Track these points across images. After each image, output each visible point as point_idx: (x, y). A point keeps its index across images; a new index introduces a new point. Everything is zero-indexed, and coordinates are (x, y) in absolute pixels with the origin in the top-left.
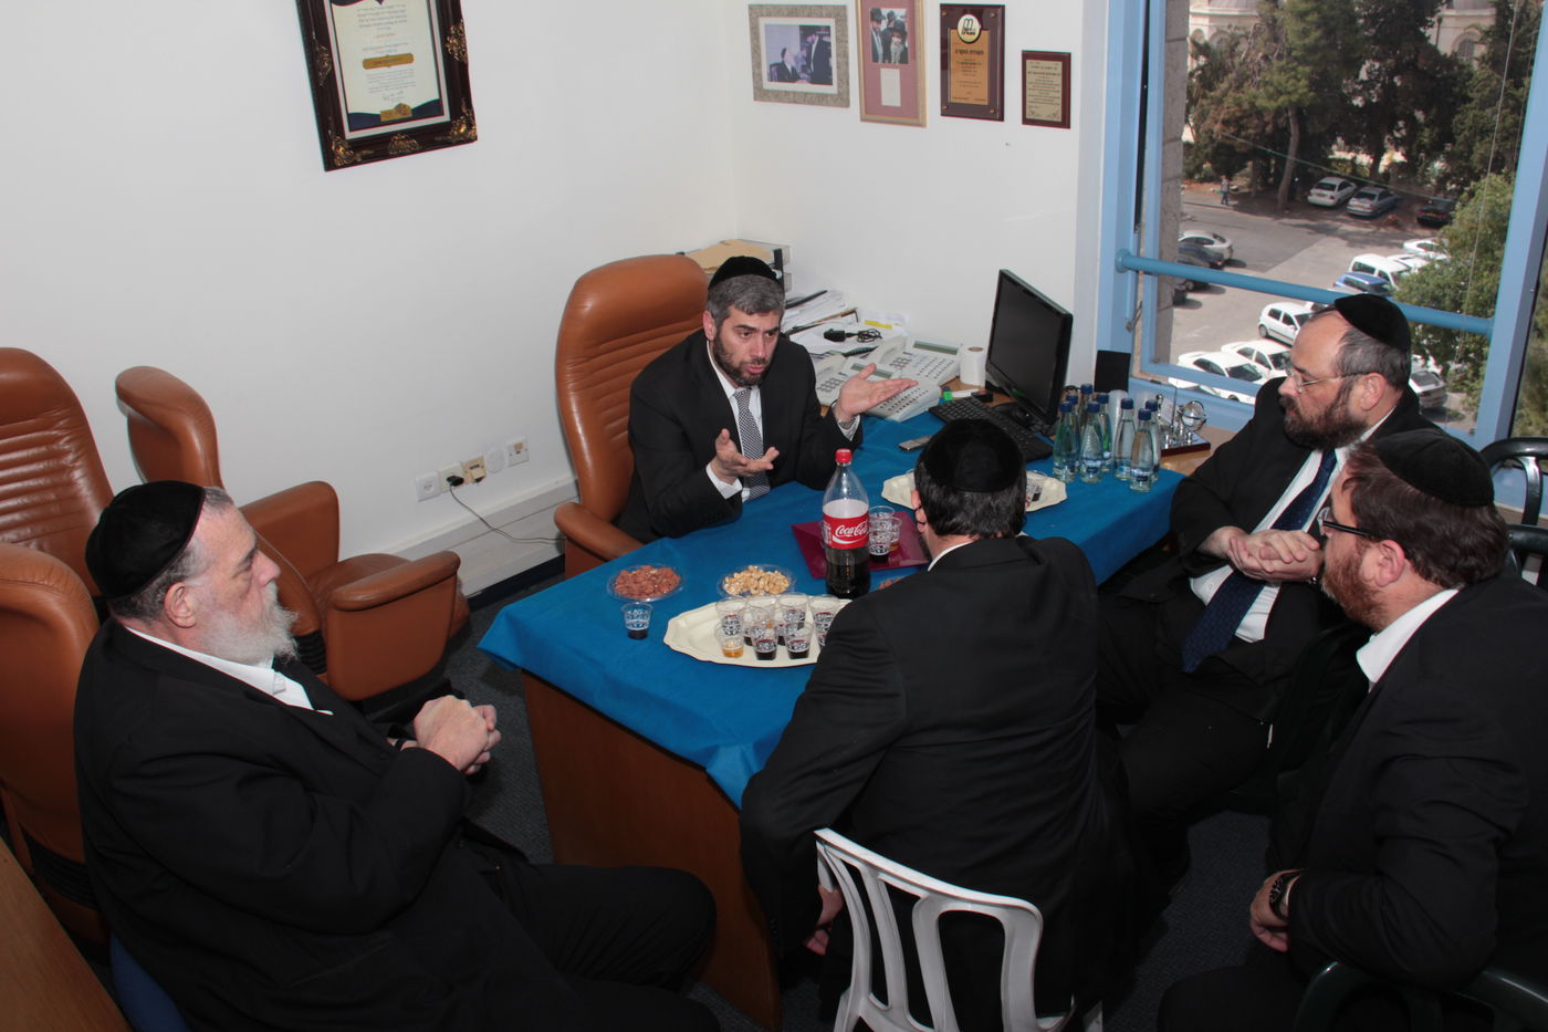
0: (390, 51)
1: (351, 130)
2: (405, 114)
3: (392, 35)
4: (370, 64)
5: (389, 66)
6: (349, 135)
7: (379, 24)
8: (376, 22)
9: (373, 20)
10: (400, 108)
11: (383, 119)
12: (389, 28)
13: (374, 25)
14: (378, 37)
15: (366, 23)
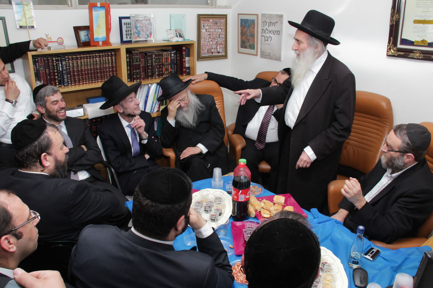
0: (426, 18)
1: (400, 45)
2: (425, 44)
3: (429, 12)
4: (416, 22)
5: (424, 24)
6: (399, 46)
7: (425, 7)
8: (424, 6)
9: (423, 5)
10: (423, 41)
11: (415, 44)
12: (428, 9)
13: (422, 7)
14: (422, 12)
15: (419, 6)
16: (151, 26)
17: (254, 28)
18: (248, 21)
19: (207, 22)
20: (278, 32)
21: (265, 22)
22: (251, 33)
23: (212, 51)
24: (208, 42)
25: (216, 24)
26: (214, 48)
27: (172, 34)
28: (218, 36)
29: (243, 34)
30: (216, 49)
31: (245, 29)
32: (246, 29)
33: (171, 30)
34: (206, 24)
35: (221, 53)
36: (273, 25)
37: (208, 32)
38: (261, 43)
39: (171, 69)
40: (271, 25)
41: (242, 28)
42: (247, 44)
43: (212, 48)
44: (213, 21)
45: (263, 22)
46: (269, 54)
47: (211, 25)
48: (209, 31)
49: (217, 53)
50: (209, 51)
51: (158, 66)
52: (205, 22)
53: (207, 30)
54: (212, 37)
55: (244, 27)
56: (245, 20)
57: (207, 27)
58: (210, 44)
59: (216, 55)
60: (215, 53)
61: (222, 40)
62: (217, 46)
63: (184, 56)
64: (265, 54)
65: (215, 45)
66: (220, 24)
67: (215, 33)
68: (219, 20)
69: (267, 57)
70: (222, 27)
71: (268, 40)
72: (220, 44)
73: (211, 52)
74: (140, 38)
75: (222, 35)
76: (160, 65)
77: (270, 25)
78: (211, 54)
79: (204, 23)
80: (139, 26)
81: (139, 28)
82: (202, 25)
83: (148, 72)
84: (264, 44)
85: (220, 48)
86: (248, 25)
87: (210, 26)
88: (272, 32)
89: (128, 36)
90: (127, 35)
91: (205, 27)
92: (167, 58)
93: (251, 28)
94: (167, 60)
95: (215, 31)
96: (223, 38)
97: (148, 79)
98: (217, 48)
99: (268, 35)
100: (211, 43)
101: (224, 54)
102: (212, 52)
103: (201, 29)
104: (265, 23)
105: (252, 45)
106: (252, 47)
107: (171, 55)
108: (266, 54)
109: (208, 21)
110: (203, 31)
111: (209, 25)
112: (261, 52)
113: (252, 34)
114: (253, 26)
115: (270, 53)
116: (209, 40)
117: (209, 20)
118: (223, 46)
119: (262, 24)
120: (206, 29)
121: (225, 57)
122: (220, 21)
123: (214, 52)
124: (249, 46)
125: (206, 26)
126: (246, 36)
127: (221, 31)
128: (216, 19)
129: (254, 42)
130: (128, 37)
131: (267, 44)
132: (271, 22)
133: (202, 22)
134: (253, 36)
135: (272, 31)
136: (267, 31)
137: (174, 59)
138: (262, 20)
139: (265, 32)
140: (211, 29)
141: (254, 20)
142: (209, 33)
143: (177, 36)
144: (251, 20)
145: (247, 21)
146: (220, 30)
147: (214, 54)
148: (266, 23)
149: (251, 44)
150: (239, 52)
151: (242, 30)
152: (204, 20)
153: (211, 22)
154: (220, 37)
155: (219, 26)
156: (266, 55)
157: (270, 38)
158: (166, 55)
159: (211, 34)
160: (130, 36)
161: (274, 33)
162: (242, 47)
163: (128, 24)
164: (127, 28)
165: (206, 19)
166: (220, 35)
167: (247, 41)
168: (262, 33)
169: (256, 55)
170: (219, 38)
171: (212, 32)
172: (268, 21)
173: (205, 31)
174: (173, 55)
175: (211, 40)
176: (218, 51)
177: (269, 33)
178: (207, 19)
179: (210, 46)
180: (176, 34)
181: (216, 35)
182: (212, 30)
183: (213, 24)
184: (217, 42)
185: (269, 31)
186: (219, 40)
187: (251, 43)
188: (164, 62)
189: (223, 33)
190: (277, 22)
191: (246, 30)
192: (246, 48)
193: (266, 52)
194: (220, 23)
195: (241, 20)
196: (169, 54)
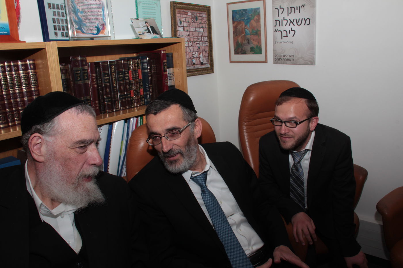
16: (103, 10)
17: (258, 21)
18: (246, 12)
19: (184, 16)
20: (308, 21)
21: (280, 8)
22: (253, 30)
23: (194, 62)
24: (188, 47)
25: (196, 20)
26: (195, 57)
27: (140, 27)
28: (200, 38)
29: (236, 32)
30: (198, 59)
31: (241, 25)
32: (244, 25)
33: (137, 19)
34: (183, 19)
35: (205, 64)
36: (297, 11)
37: (187, 31)
38: (275, 42)
39: (145, 90)
40: (293, 11)
41: (236, 23)
42: (248, 48)
43: (194, 57)
44: (192, 14)
45: (276, 9)
46: (292, 58)
47: (190, 20)
48: (189, 30)
49: (200, 64)
50: (189, 62)
51: (122, 88)
52: (182, 16)
53: (186, 29)
54: (192, 40)
55: (239, 22)
56: (240, 10)
57: (185, 24)
58: (190, 50)
59: (200, 67)
60: (197, 65)
61: (205, 45)
62: (200, 54)
63: (166, 67)
64: (282, 58)
65: (197, 53)
66: (201, 20)
67: (196, 34)
68: (200, 13)
69: (287, 62)
70: (204, 26)
71: (287, 36)
72: (203, 51)
73: (192, 64)
74: (83, 33)
75: (205, 37)
76: (126, 84)
77: (290, 12)
78: (192, 67)
79: (180, 17)
80: (81, 10)
81: (81, 12)
82: (178, 19)
83: (104, 98)
84: (281, 42)
85: (203, 57)
86: (246, 18)
87: (188, 22)
88: (295, 23)
89: (57, 31)
90: (55, 29)
91: (182, 22)
92: (135, 71)
93: (253, 22)
94: (136, 75)
95: (196, 30)
96: (206, 42)
97: (105, 112)
98: (200, 58)
99: (288, 28)
100: (191, 48)
101: (209, 66)
102: (194, 64)
103: (177, 27)
104: (281, 11)
105: (255, 47)
106: (257, 50)
107: (142, 66)
108: (285, 58)
109: (187, 15)
110: (180, 29)
111: (187, 20)
112: (275, 55)
113: (255, 31)
114: (256, 18)
115: (292, 56)
116: (188, 43)
117: (187, 12)
118: (207, 54)
119: (273, 11)
120: (183, 27)
121: (211, 70)
122: (201, 15)
123: (196, 63)
124: (250, 50)
125: (184, 22)
126: (243, 35)
127: (203, 30)
128: (196, 12)
129: (259, 42)
130: (59, 33)
131: (286, 43)
132: (291, 6)
133: (178, 15)
134: (257, 33)
135: (295, 20)
136: (285, 22)
137: (148, 73)
138: (273, 7)
139: (281, 24)
140: (190, 27)
141: (259, 9)
142: (188, 33)
143: (149, 32)
144: (252, 9)
145: (244, 12)
146: (201, 30)
147: (196, 67)
148: (282, 9)
149: (253, 46)
150: (231, 62)
151: (235, 28)
152: (180, 12)
153: (190, 17)
154: (203, 40)
155: (200, 23)
156: (284, 60)
157: (292, 33)
158: (135, 66)
159: (190, 35)
160: (62, 31)
161: (299, 24)
162: (236, 52)
163: (56, 7)
164: (54, 15)
165: (182, 10)
166: (203, 37)
167: (246, 42)
168: (275, 26)
169: (266, 62)
170: (202, 42)
171: (192, 32)
172: (285, 6)
173: (183, 30)
174: (145, 65)
175: (191, 44)
176: (202, 61)
177: (289, 25)
178: (185, 11)
179: (190, 54)
180: (146, 28)
181: (197, 37)
182: (192, 29)
183: (193, 20)
184: (199, 48)
185: (289, 22)
186: (201, 45)
187: (254, 44)
188: (131, 79)
189: (206, 34)
190: (303, 6)
191: (243, 27)
192: (244, 53)
193: (285, 54)
194: (201, 18)
195: (233, 11)
196: (140, 65)
